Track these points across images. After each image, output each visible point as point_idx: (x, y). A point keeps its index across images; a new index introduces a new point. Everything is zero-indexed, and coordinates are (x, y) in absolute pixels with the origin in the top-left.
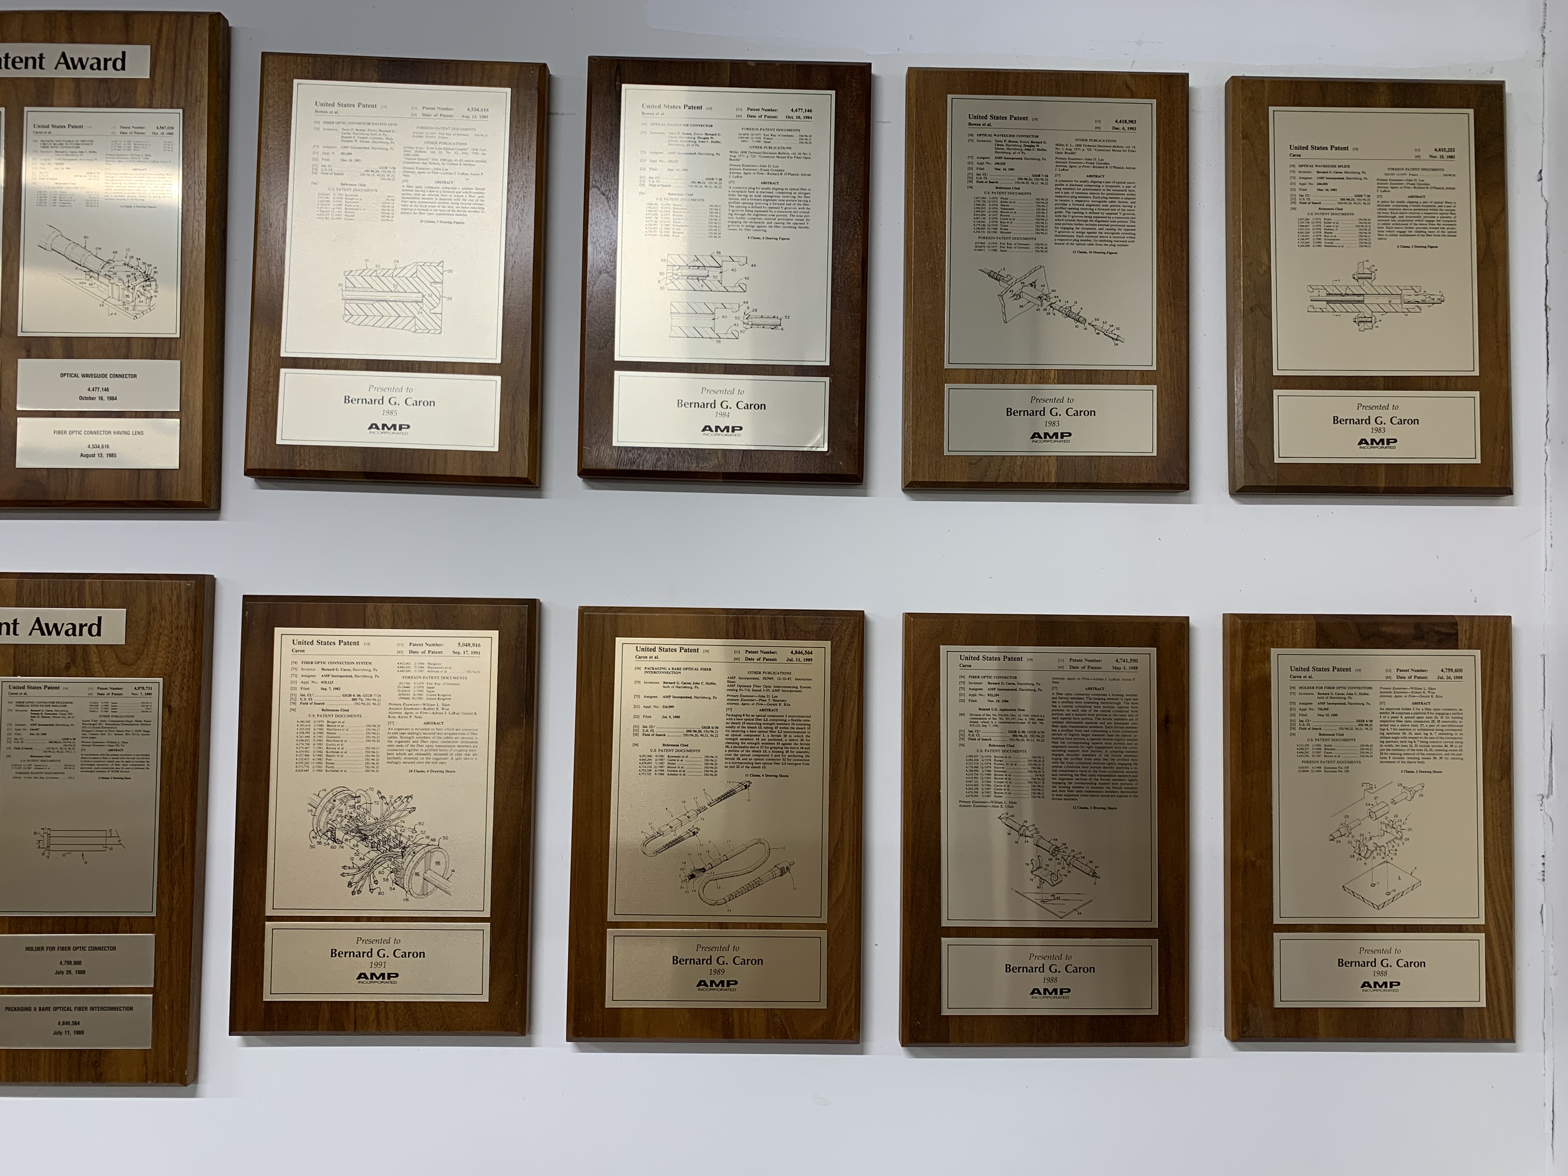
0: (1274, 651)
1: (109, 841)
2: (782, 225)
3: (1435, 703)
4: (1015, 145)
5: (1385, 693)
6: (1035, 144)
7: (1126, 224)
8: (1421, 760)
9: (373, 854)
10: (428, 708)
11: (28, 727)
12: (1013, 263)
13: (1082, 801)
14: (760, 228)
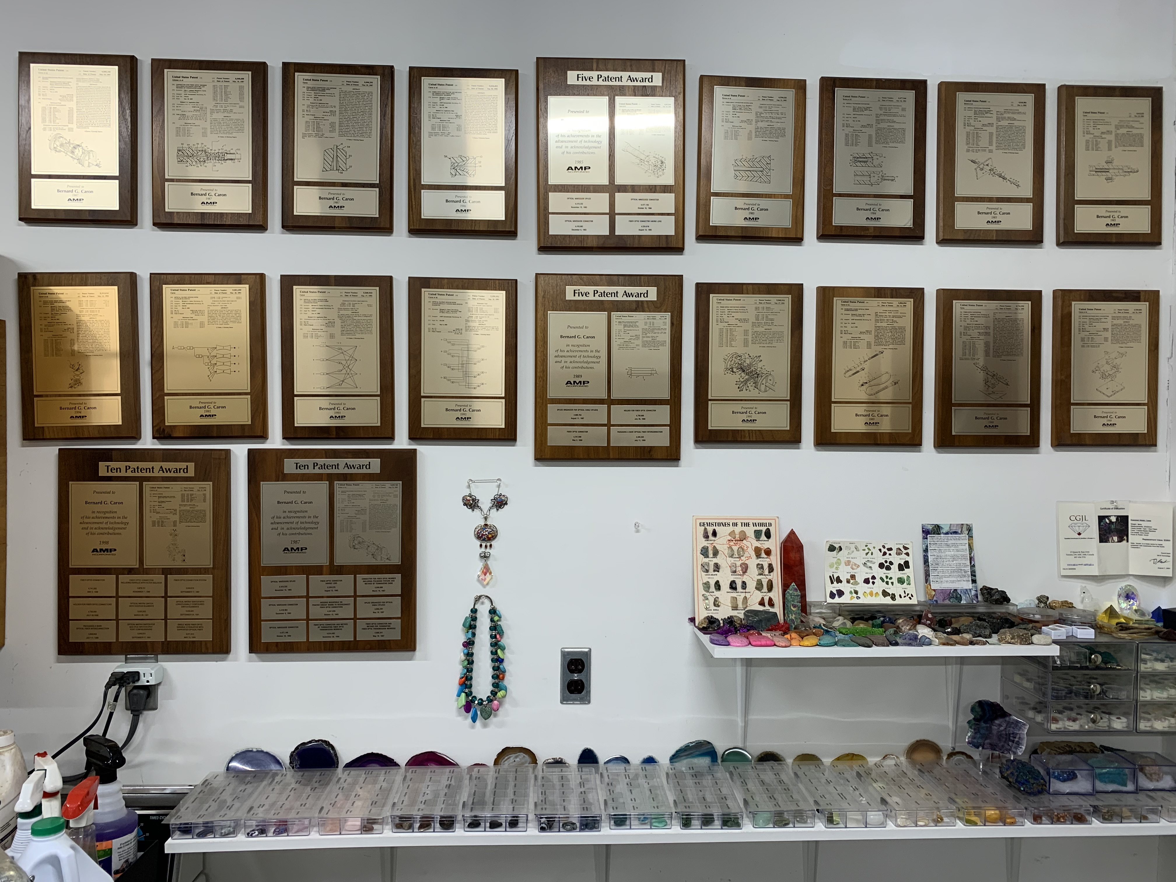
0: (1073, 303)
1: (653, 372)
3: (1131, 322)
4: (981, 112)
5: (1113, 318)
6: (989, 111)
7: (1022, 142)
8: (1126, 343)
9: (747, 377)
10: (766, 324)
11: (623, 331)
12: (980, 157)
13: (1003, 358)
14: (887, 143)
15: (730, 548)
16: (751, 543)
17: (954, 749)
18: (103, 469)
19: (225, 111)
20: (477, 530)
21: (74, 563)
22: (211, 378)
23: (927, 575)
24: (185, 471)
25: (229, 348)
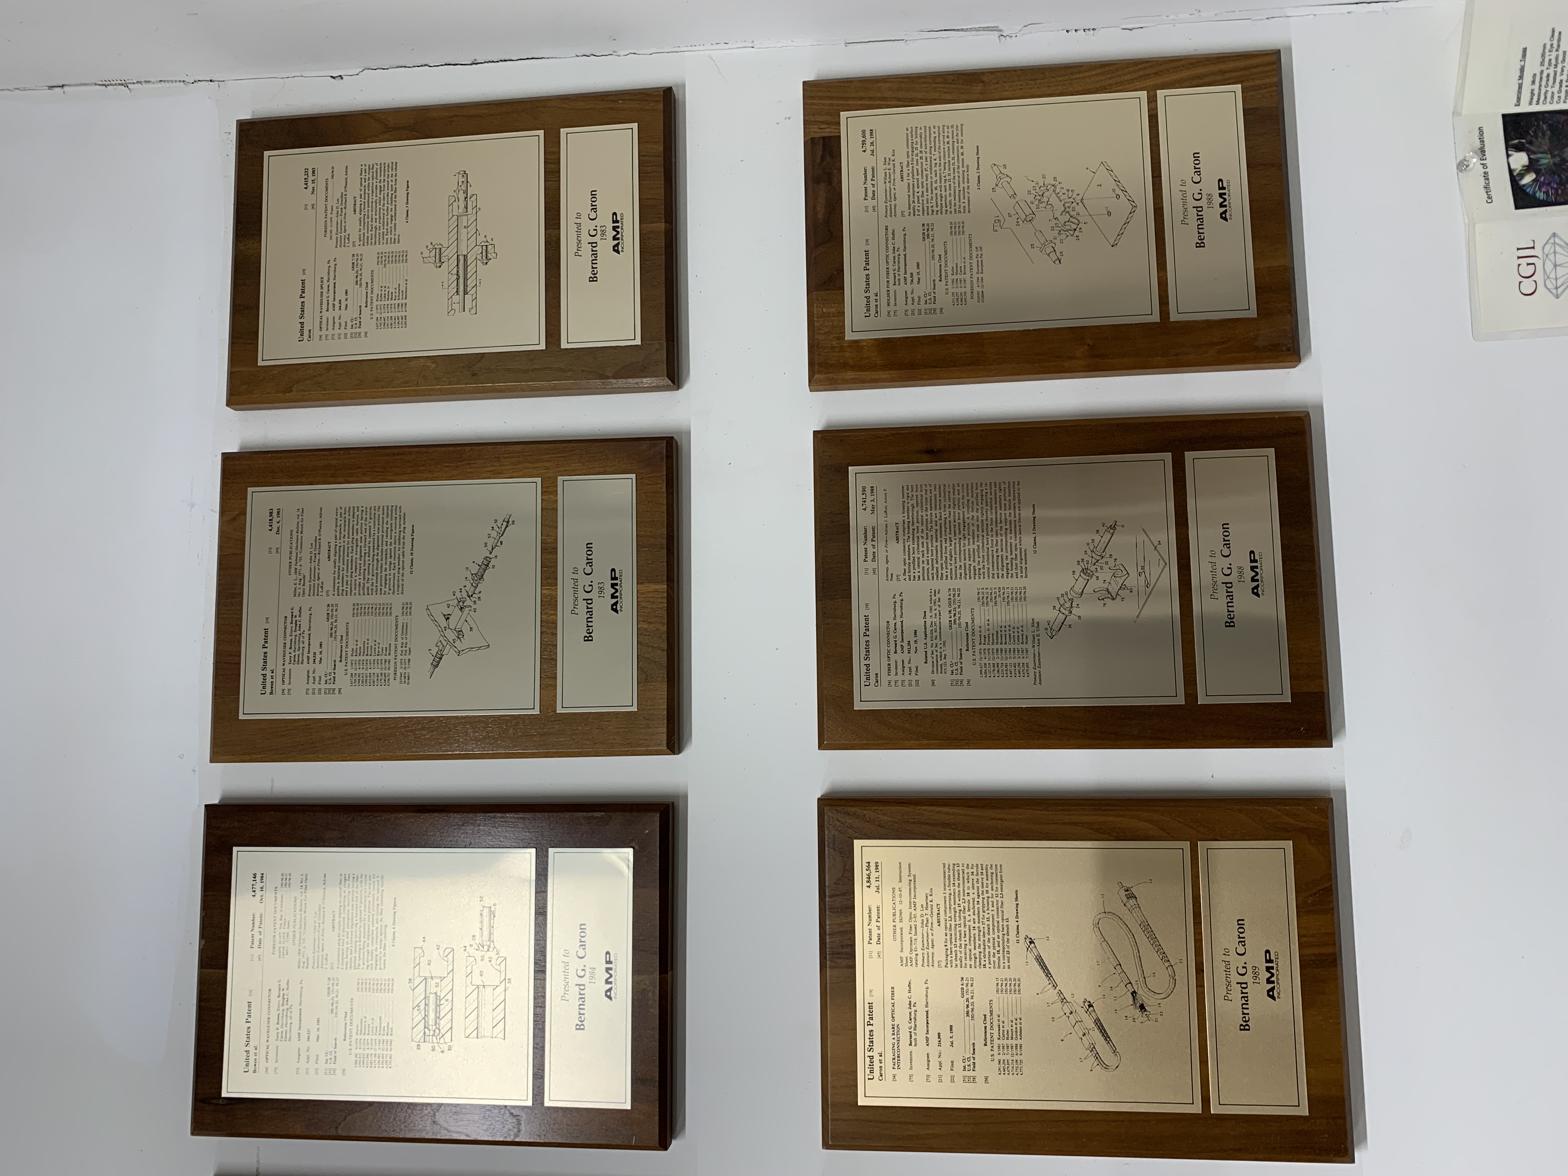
2: (380, 907)
4: (295, 642)
5: (891, 212)
6: (294, 619)
7: (381, 516)
8: (965, 169)
12: (423, 641)
14: (383, 935)
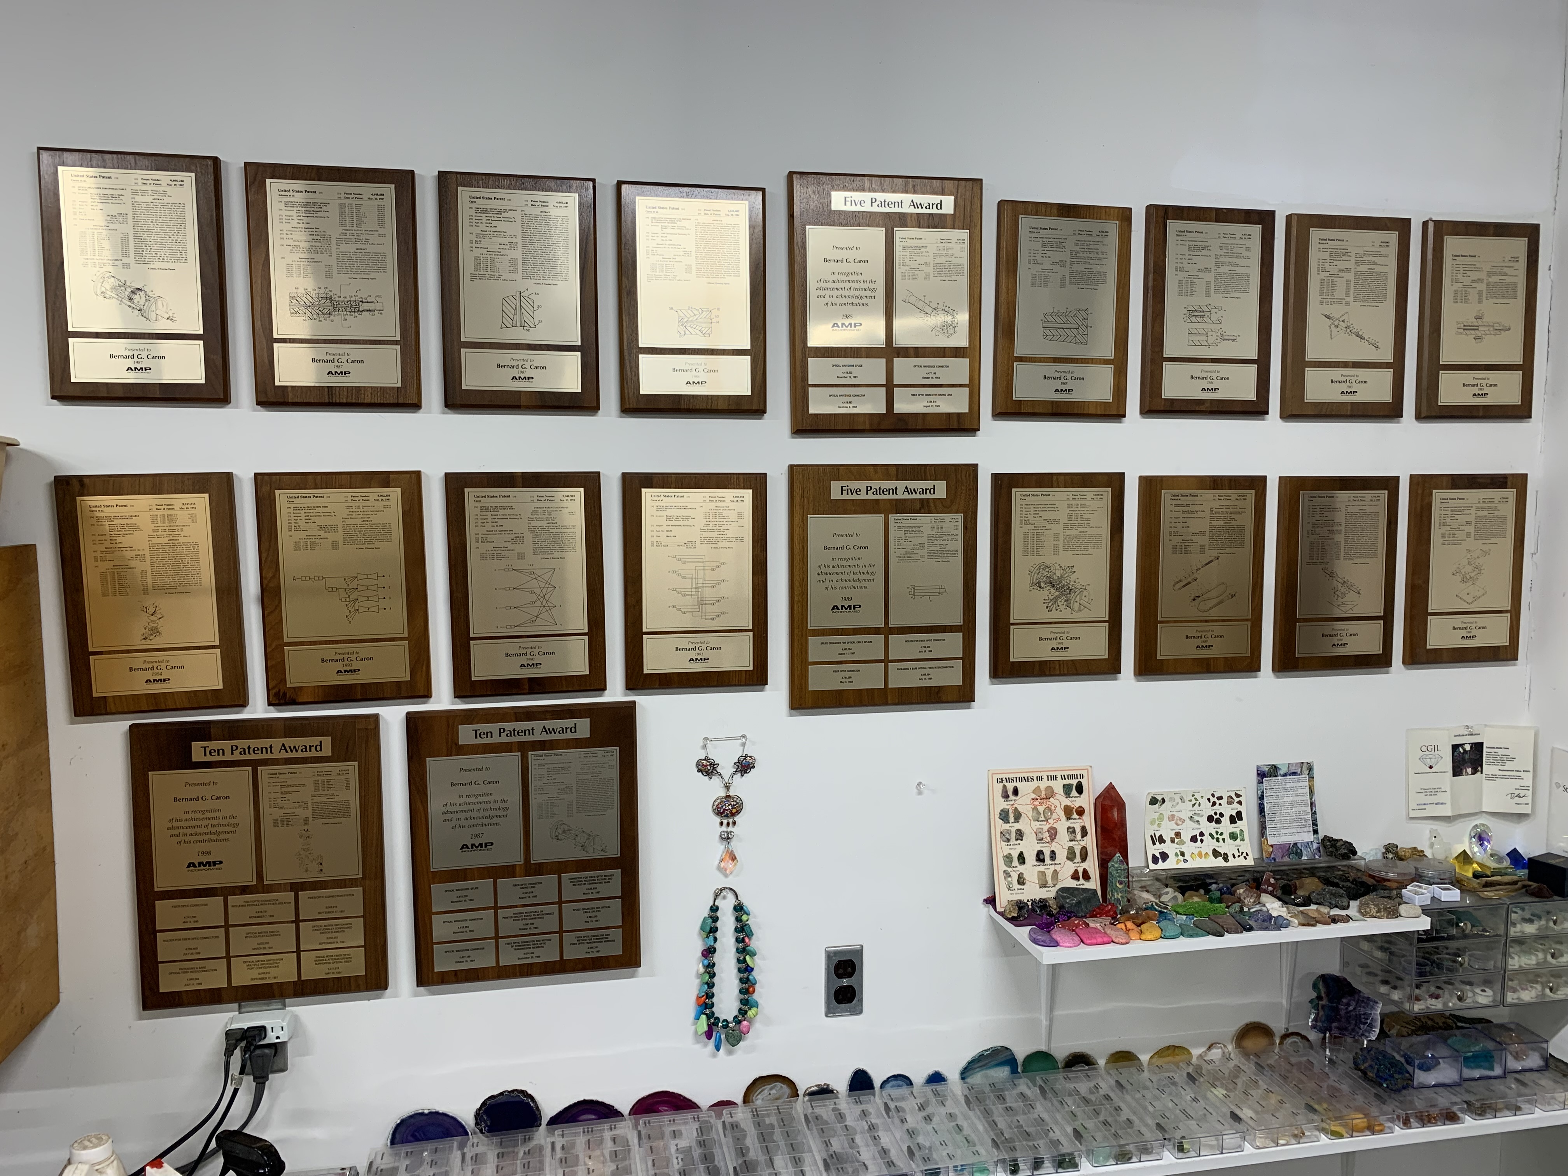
0: (1434, 491)
1: (941, 590)
2: (1237, 291)
3: (1497, 513)
4: (1338, 253)
5: (1477, 509)
6: (1347, 253)
7: (1383, 292)
8: (1490, 539)
9: (1057, 593)
10: (1080, 525)
11: (904, 538)
12: (1335, 310)
13: (1355, 561)
14: (1228, 293)
15: (1035, 809)
16: (1060, 801)
17: (1287, 1029)
18: (198, 751)
19: (357, 241)
20: (716, 804)
21: (161, 884)
22: (350, 619)
23: (1263, 827)
24: (318, 749)
25: (375, 576)
